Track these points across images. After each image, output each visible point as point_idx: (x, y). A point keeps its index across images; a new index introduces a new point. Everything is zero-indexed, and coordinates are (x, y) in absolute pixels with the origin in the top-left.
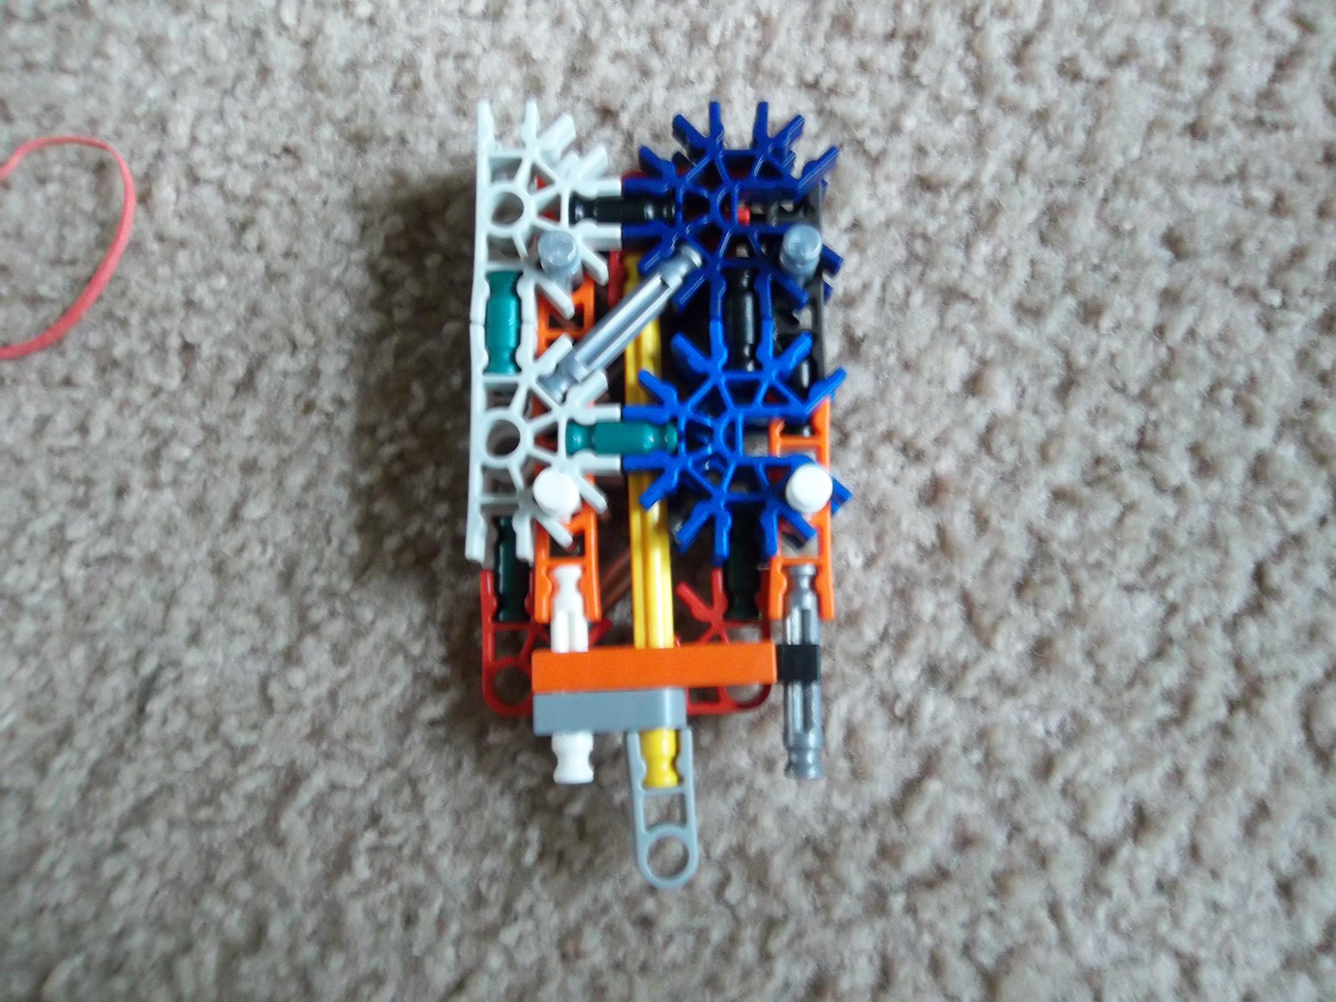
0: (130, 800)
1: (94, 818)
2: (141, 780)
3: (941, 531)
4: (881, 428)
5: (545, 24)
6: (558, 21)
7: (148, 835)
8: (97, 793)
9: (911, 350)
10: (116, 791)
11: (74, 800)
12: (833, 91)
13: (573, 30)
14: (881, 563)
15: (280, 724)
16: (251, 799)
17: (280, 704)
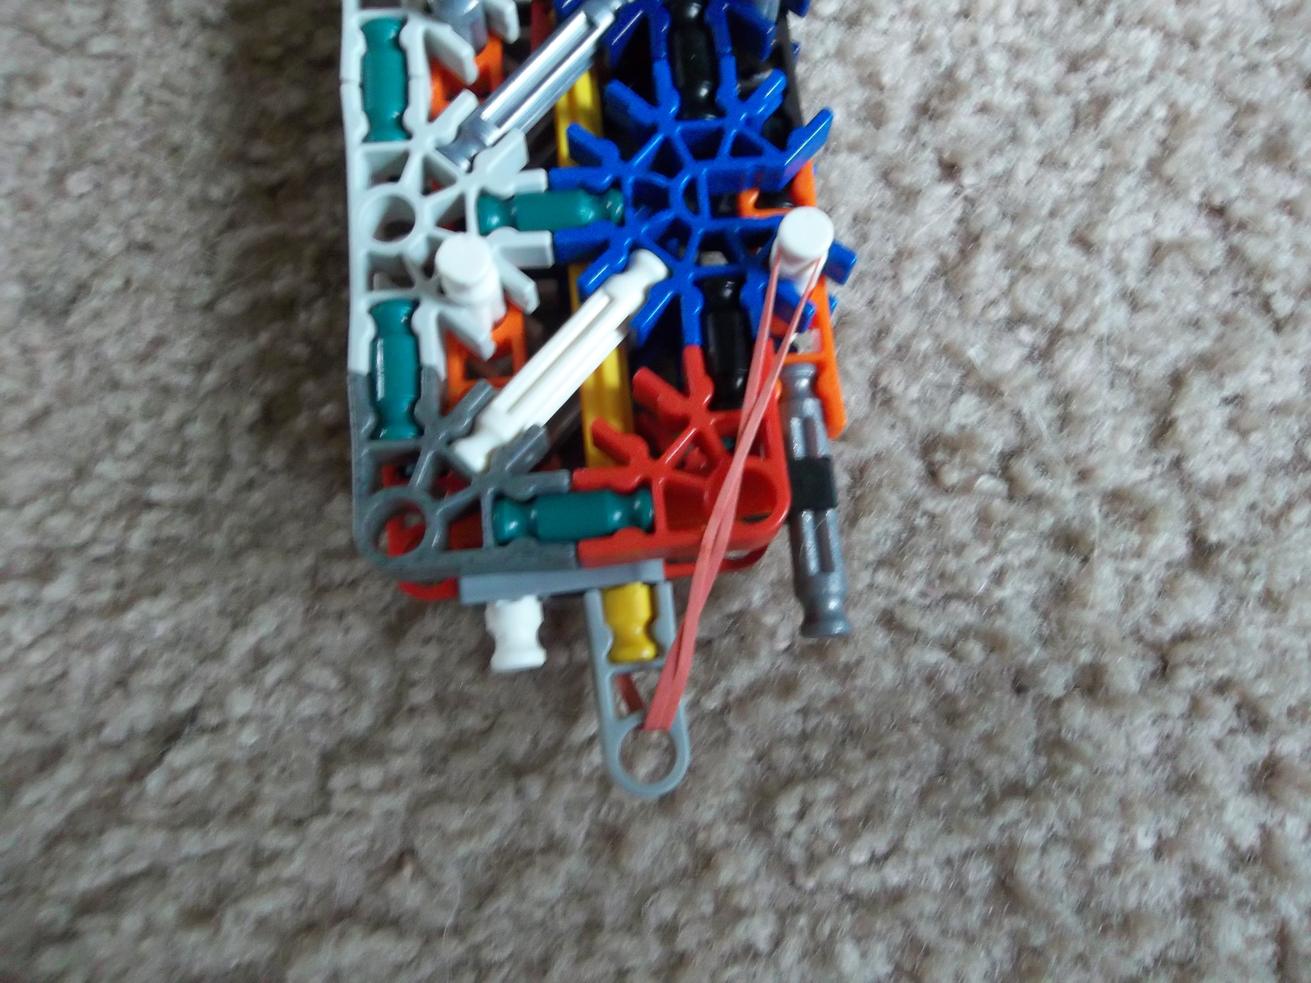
0: (106, 876)
1: (52, 882)
2: (128, 852)
3: (1266, 834)
4: (1221, 672)
5: (904, 48)
6: (920, 48)
7: (114, 930)
8: (67, 850)
9: (1282, 580)
10: (92, 857)
11: (33, 850)
12: (1242, 226)
13: (937, 63)
14: (1179, 856)
15: (330, 831)
16: (262, 923)
17: (340, 802)
